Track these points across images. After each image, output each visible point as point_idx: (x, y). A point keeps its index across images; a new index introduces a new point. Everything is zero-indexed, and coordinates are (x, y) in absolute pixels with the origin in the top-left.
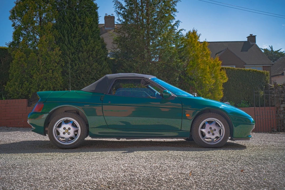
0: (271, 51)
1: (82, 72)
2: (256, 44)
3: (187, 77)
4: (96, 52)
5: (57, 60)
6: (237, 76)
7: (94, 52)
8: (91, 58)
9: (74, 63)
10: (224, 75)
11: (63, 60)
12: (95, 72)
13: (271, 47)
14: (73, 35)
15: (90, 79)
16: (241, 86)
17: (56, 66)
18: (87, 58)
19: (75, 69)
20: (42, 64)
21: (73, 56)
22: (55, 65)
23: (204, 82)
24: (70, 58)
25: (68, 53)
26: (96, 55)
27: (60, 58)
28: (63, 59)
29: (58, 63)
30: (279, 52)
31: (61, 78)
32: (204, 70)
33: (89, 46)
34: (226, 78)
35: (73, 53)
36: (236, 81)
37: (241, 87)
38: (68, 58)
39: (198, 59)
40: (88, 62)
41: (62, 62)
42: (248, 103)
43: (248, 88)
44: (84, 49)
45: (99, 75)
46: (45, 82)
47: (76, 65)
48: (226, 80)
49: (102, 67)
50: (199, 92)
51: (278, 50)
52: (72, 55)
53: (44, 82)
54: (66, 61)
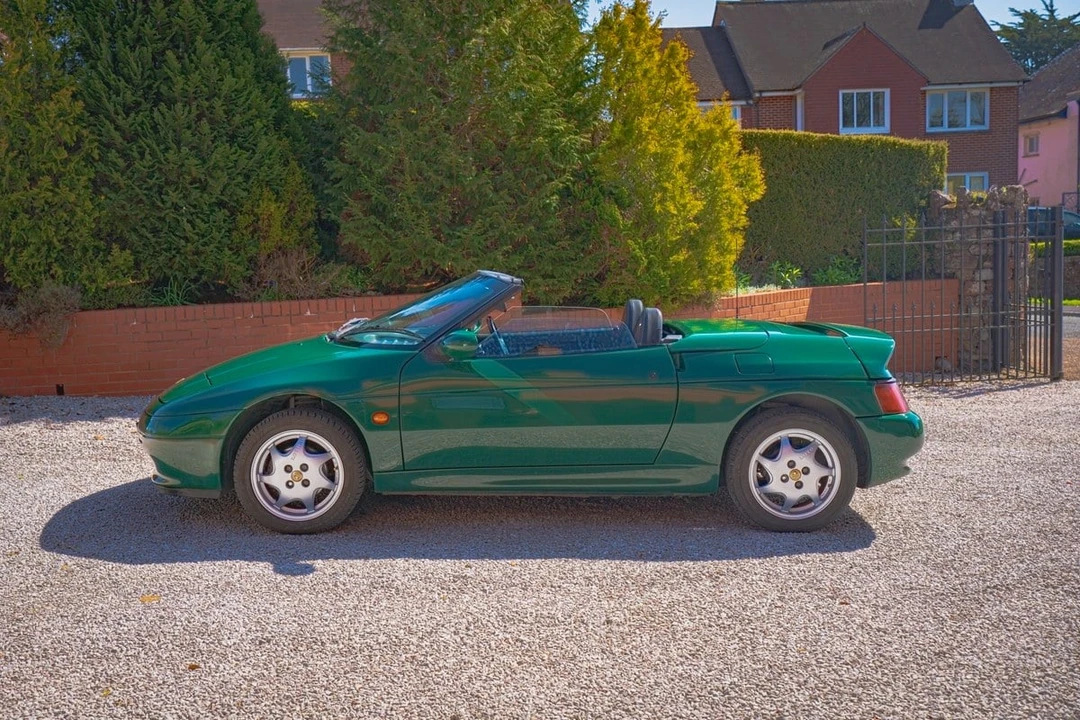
0: (1047, 18)
1: (167, 183)
2: (974, 6)
3: (596, 189)
4: (228, 100)
5: (66, 137)
6: (820, 166)
7: (218, 103)
8: (205, 126)
9: (134, 146)
10: (754, 171)
11: (91, 137)
12: (225, 180)
13: (1047, 6)
14: (130, 34)
15: (206, 208)
16: (834, 203)
17: (65, 162)
18: (189, 128)
19: (139, 171)
20: (11, 155)
21: (130, 120)
22: (58, 158)
23: (658, 208)
24: (117, 128)
25: (110, 107)
26: (226, 112)
27: (77, 127)
28: (92, 132)
29: (69, 149)
30: (1074, 21)
31: (89, 205)
32: (662, 160)
33: (195, 77)
34: (757, 186)
35: (130, 109)
36: (815, 183)
37: (833, 208)
38: (112, 127)
39: (642, 115)
40: (191, 143)
41: (91, 142)
42: (856, 266)
43: (860, 211)
44: (178, 88)
45: (244, 190)
46: (26, 222)
47: (142, 155)
48: (757, 193)
49: (257, 156)
50: (634, 250)
51: (1071, 15)
52: (128, 115)
53: (24, 220)
54: (104, 140)
